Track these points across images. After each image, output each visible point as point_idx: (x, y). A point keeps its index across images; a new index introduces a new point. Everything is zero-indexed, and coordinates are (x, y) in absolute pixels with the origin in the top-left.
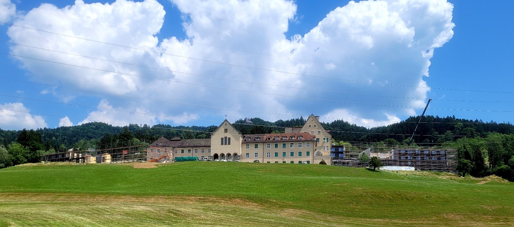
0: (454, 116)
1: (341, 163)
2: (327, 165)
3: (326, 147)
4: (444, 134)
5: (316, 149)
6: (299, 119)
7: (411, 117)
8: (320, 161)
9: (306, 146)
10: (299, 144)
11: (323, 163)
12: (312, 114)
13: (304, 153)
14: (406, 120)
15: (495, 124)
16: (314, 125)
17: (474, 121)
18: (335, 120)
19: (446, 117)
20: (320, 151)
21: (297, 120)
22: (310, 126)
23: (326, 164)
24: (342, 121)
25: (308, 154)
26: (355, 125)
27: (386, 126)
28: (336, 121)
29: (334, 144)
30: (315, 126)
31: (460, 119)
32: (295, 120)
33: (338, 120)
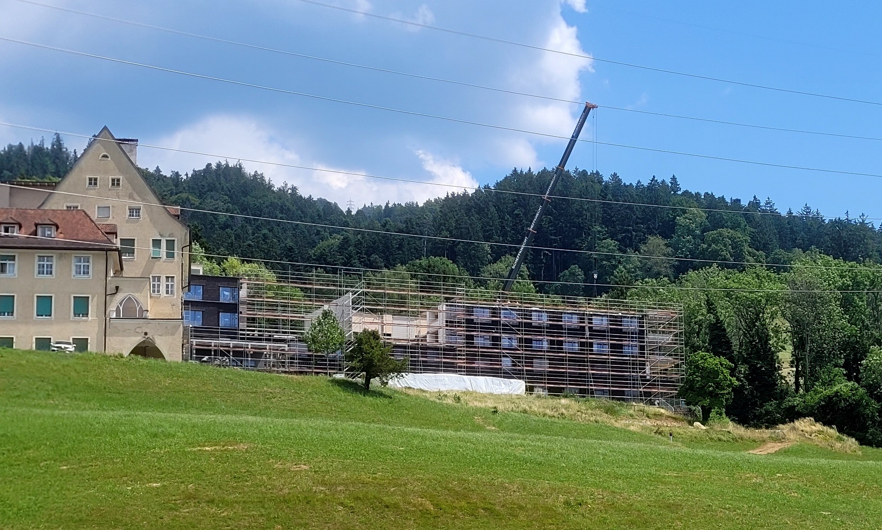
0: (674, 178)
1: (229, 352)
2: (167, 358)
3: (163, 279)
4: (637, 249)
5: (117, 288)
6: (48, 145)
7: (515, 170)
8: (136, 340)
9: (74, 273)
10: (41, 258)
11: (146, 350)
12: (105, 128)
13: (63, 305)
14: (498, 185)
15: (818, 220)
16: (113, 180)
17: (745, 203)
18: (209, 165)
19: (646, 183)
20: (137, 295)
21: (38, 150)
22: (93, 182)
23: (158, 354)
24: (238, 170)
25: (81, 306)
26: (294, 189)
27: (421, 205)
28: (214, 166)
29: (199, 269)
30: (116, 183)
31: (698, 194)
32: (26, 148)
33: (219, 165)
